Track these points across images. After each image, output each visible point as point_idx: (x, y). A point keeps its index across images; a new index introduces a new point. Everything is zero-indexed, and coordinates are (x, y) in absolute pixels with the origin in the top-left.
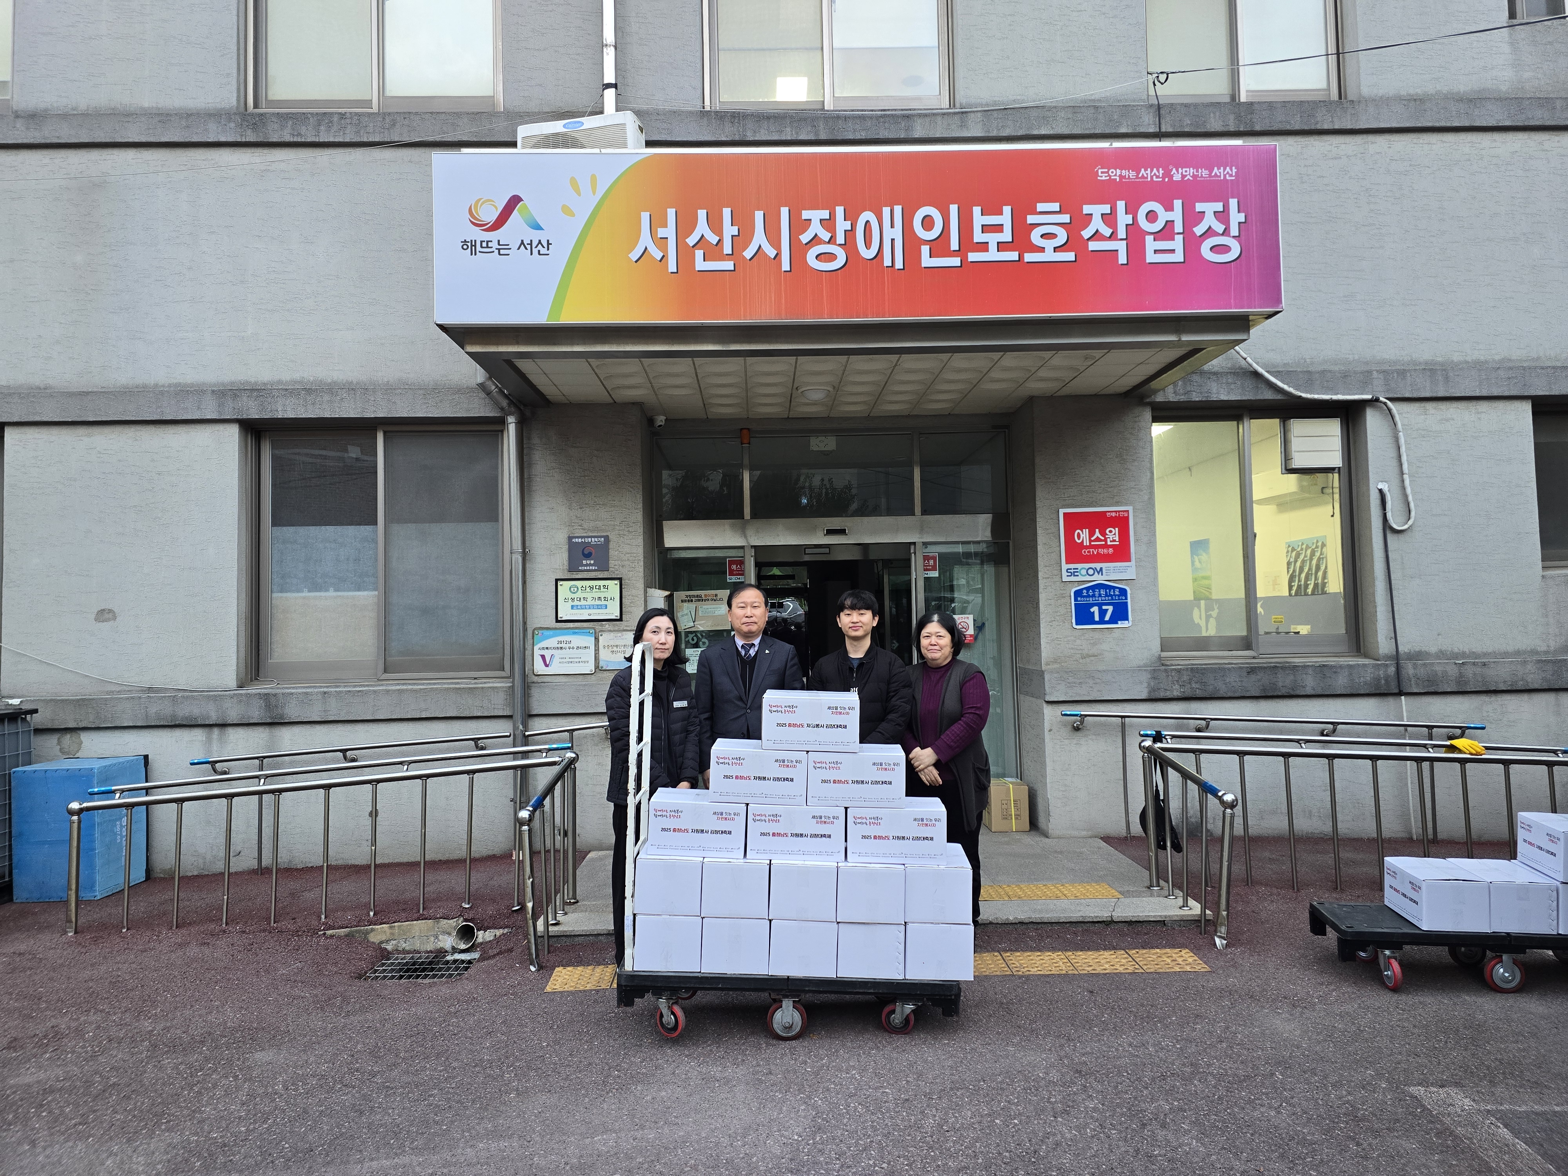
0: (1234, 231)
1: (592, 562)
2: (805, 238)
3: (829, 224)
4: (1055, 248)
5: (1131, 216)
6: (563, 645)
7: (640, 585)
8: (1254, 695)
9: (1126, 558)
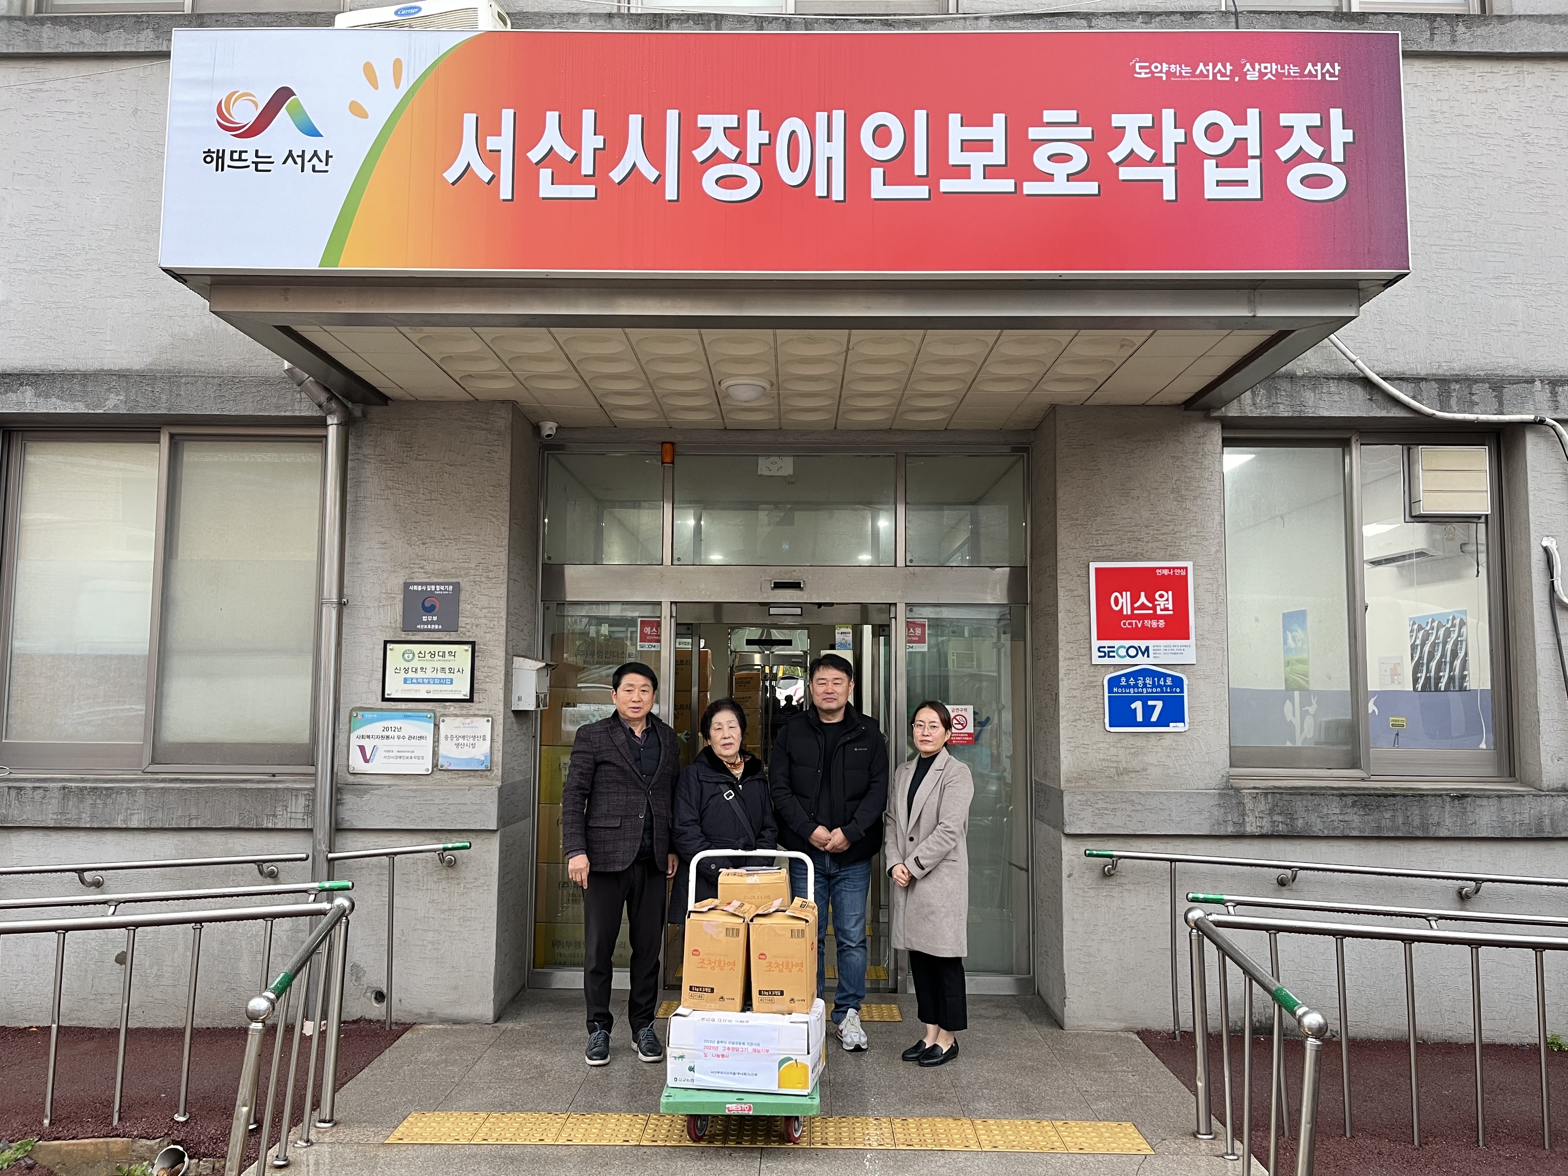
0: (1338, 155)
1: (435, 618)
2: (700, 154)
3: (736, 135)
4: (1068, 175)
5: (1182, 132)
6: (390, 733)
7: (500, 653)
8: (1361, 834)
9: (1184, 634)
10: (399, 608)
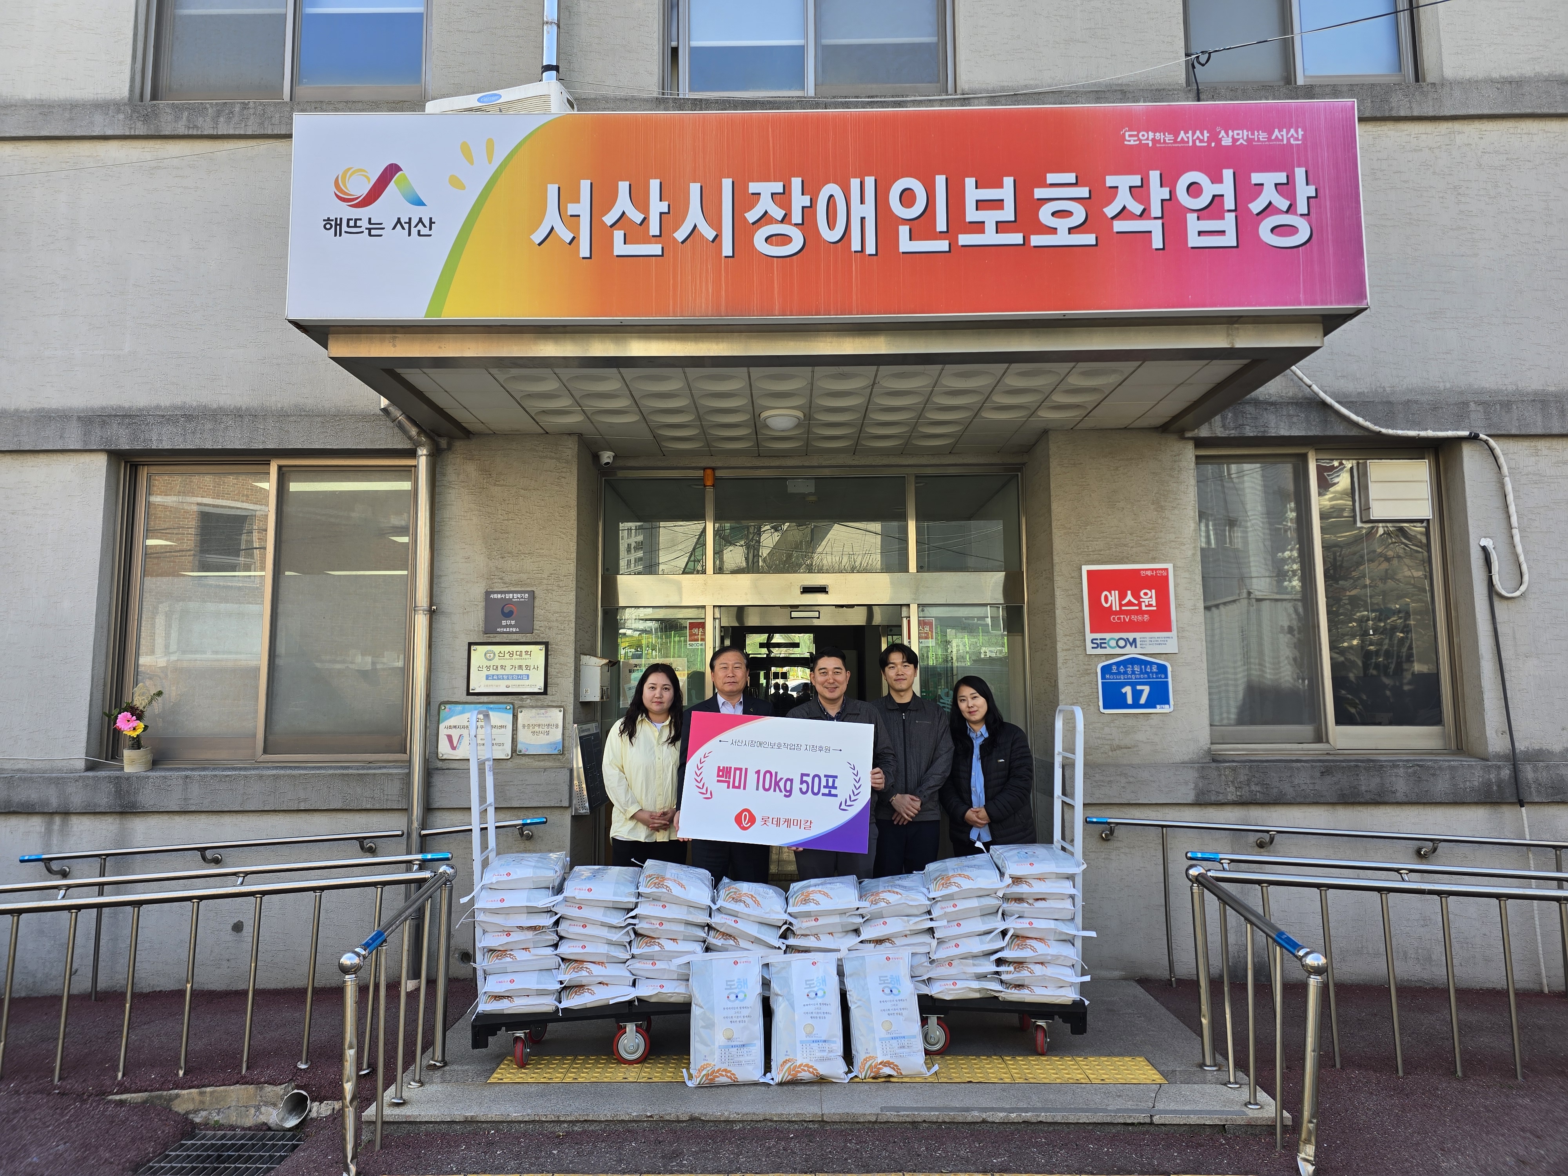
0: (1302, 208)
1: (513, 622)
2: (752, 216)
3: (782, 198)
4: (1070, 229)
5: (1167, 190)
7: (570, 651)
8: (1330, 801)
9: (1166, 627)
10: (481, 614)
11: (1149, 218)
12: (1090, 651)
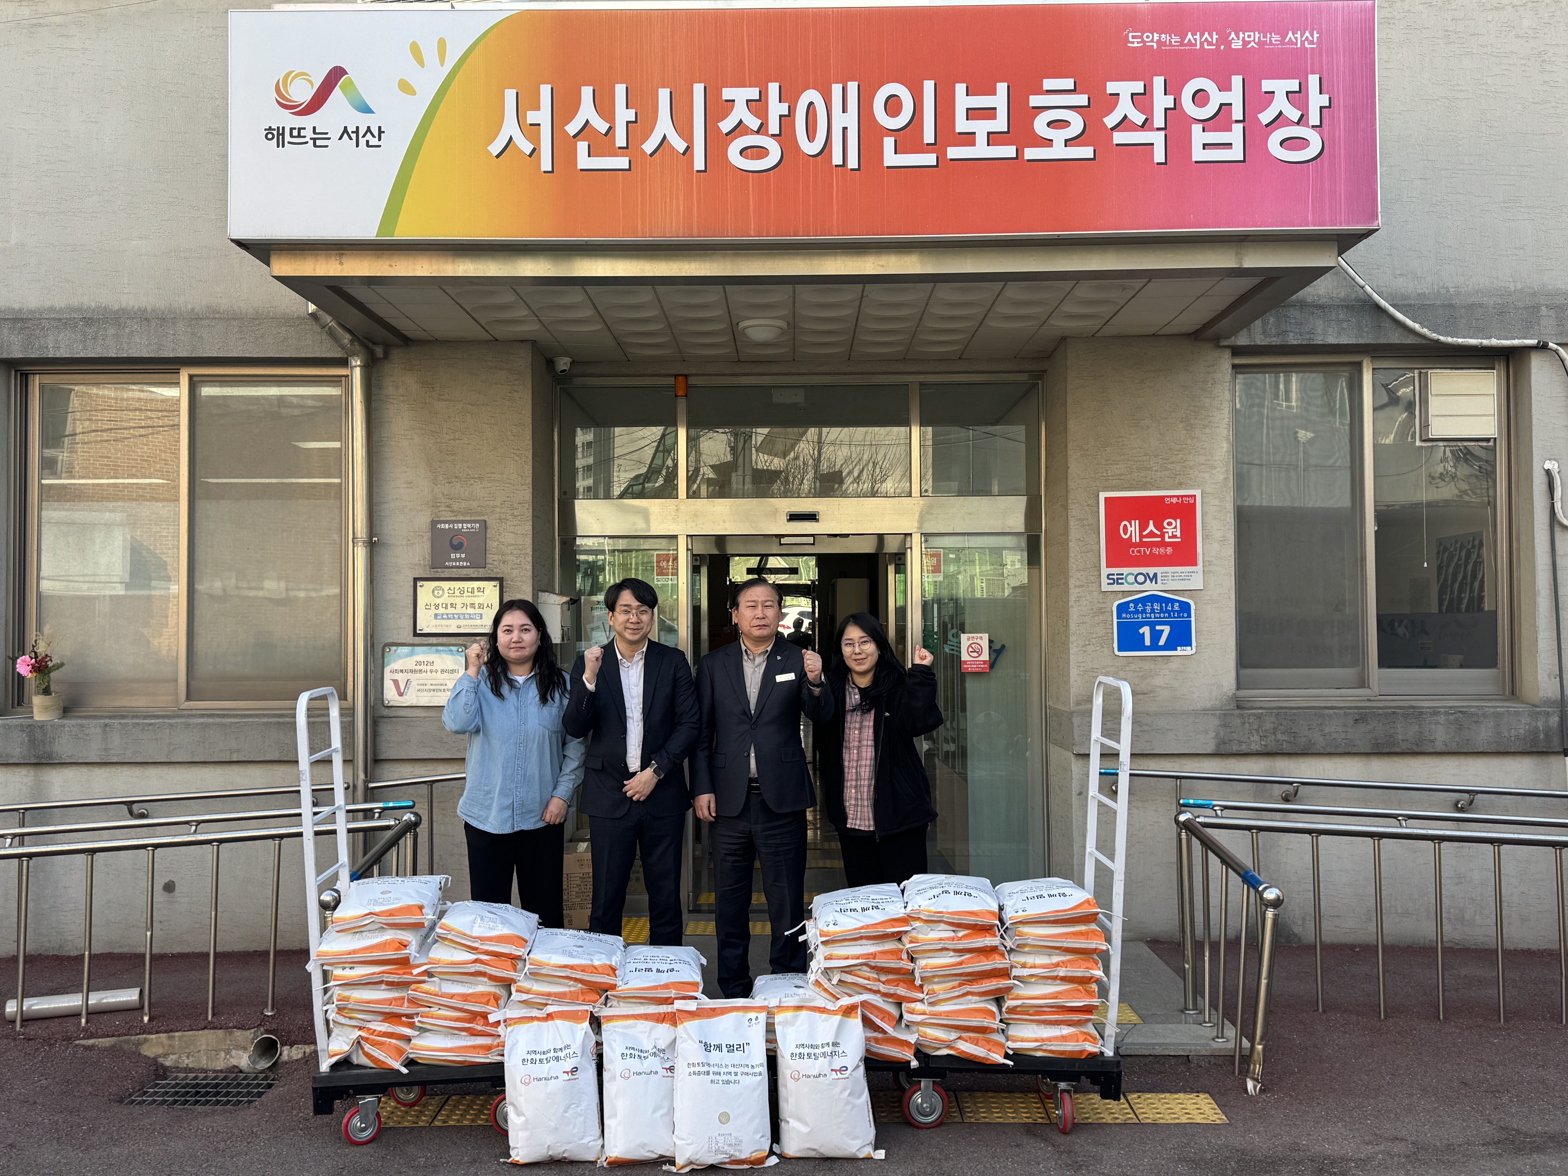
0: (1314, 118)
1: (463, 556)
2: (726, 126)
3: (758, 106)
4: (1066, 141)
5: (1171, 98)
6: (422, 667)
7: (527, 588)
8: (1363, 751)
9: (1191, 561)
10: (427, 546)
11: (1152, 129)
12: (1105, 587)
